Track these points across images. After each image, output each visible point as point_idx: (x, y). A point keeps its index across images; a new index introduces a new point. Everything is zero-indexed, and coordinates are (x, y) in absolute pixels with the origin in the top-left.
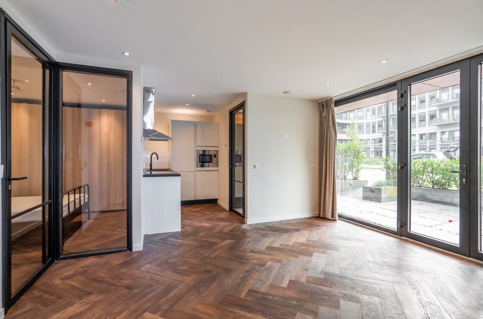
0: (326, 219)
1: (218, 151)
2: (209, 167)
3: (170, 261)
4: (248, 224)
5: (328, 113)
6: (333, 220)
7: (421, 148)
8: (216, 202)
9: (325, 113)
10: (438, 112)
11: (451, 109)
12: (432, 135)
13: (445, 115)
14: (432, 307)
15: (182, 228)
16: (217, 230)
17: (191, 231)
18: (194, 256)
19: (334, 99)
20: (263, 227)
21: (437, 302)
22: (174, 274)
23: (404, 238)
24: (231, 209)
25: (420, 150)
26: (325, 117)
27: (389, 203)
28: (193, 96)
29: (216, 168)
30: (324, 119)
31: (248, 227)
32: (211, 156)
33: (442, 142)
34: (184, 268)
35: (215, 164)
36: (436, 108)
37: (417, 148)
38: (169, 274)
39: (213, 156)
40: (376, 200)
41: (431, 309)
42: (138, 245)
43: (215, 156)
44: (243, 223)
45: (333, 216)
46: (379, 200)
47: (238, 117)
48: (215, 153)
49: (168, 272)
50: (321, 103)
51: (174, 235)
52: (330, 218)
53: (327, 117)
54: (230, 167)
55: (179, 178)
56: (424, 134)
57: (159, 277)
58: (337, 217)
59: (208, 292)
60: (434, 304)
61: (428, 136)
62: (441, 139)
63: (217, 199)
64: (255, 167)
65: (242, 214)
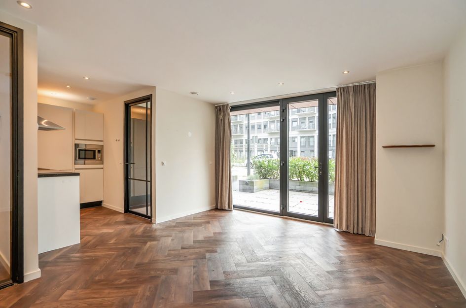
0: (223, 210)
1: (103, 146)
2: (85, 164)
3: (97, 278)
4: (157, 223)
5: (224, 116)
6: (228, 210)
7: (259, 149)
8: (101, 205)
9: (221, 116)
10: (269, 123)
11: (276, 122)
12: (265, 140)
13: (273, 126)
14: (299, 266)
15: (81, 239)
16: (126, 235)
17: (93, 241)
18: (123, 266)
19: (230, 105)
20: (174, 224)
21: (300, 262)
22: (116, 291)
23: (284, 217)
24: (127, 210)
25: (258, 151)
26: (222, 120)
27: (260, 192)
28: (87, 78)
29: (101, 166)
30: (220, 122)
31: (159, 227)
32: (94, 151)
33: (272, 146)
34: (124, 281)
35: (99, 160)
36: (267, 120)
37: (256, 150)
38: (109, 293)
39: (97, 152)
40: (250, 191)
41: (298, 268)
42: (32, 272)
43: (99, 152)
44: (151, 223)
45: (229, 207)
46: (252, 191)
47: (137, 111)
48: (99, 148)
49: (107, 291)
50: (218, 108)
51: (72, 249)
52: (227, 209)
53: (223, 120)
54: (125, 165)
55: (77, 178)
56: (261, 139)
57: (100, 300)
58: (233, 208)
59: (173, 295)
60: (300, 264)
61: (263, 140)
62: (271, 143)
63: (101, 202)
64: (162, 164)
65: (146, 214)
